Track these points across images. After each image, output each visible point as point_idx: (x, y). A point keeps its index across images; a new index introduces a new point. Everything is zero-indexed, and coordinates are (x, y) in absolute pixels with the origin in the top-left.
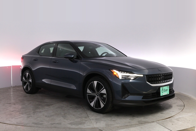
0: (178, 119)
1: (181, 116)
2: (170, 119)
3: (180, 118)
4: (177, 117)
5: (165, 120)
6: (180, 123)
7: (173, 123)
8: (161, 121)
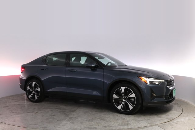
0: (177, 123)
1: (179, 120)
2: (170, 122)
3: (178, 122)
4: (176, 120)
5: (165, 123)
6: (179, 126)
7: (172, 126)
8: (162, 124)
